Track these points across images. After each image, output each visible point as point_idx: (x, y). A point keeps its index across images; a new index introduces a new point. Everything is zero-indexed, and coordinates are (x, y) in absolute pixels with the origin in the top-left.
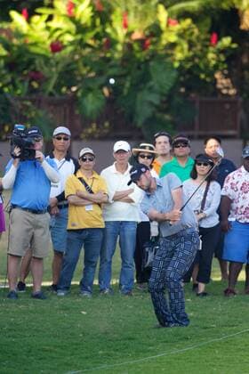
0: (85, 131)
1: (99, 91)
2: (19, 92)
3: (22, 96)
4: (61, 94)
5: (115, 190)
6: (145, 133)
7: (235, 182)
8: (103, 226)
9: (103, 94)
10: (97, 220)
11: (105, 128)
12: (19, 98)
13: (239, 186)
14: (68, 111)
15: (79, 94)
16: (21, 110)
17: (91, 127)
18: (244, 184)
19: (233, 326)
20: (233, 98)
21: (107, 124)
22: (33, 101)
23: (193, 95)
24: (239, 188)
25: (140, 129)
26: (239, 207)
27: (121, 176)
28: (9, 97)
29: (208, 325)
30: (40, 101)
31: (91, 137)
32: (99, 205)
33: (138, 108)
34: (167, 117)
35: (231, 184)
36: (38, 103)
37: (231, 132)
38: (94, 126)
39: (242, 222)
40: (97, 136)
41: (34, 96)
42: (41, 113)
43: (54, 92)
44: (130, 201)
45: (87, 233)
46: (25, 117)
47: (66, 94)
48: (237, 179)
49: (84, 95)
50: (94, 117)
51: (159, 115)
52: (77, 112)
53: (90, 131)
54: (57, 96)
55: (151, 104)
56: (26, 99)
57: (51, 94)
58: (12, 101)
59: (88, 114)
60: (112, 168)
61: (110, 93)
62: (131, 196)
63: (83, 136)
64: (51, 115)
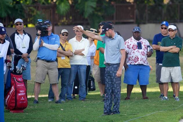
0: (60, 21)
1: (67, 2)
2: (28, 3)
3: (30, 5)
4: (48, 3)
5: (75, 49)
6: (89, 21)
7: (129, 44)
8: (70, 67)
9: (69, 3)
10: (67, 64)
11: (70, 20)
12: (28, 6)
13: (131, 46)
14: (52, 12)
15: (57, 3)
16: (29, 12)
17: (63, 19)
18: (134, 45)
19: (135, 114)
20: (132, 4)
21: (71, 18)
22: (35, 7)
23: (112, 3)
24: (131, 48)
25: (87, 20)
26: (131, 57)
27: (79, 42)
28: (23, 5)
29: (123, 114)
30: (38, 7)
31: (63, 24)
32: (68, 57)
33: (86, 9)
34: (99, 14)
35: (127, 45)
36: (37, 8)
37: (132, 21)
38: (65, 19)
39: (133, 64)
40: (66, 23)
41: (35, 5)
42: (39, 13)
43: (45, 2)
44: (83, 55)
45: (62, 70)
46: (31, 15)
47: (51, 3)
48: (130, 43)
49: (59, 4)
50: (64, 14)
51: (96, 13)
52: (56, 12)
53: (63, 21)
54: (47, 5)
55: (92, 7)
56: (31, 6)
57: (43, 3)
58: (25, 7)
59: (62, 13)
60: (74, 39)
61: (72, 3)
62: (83, 52)
63: (59, 24)
64: (43, 14)
